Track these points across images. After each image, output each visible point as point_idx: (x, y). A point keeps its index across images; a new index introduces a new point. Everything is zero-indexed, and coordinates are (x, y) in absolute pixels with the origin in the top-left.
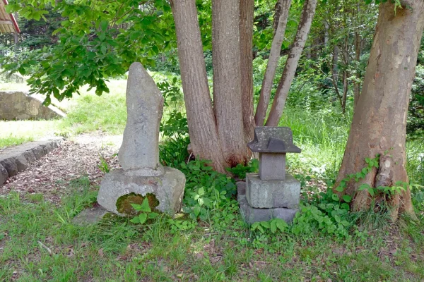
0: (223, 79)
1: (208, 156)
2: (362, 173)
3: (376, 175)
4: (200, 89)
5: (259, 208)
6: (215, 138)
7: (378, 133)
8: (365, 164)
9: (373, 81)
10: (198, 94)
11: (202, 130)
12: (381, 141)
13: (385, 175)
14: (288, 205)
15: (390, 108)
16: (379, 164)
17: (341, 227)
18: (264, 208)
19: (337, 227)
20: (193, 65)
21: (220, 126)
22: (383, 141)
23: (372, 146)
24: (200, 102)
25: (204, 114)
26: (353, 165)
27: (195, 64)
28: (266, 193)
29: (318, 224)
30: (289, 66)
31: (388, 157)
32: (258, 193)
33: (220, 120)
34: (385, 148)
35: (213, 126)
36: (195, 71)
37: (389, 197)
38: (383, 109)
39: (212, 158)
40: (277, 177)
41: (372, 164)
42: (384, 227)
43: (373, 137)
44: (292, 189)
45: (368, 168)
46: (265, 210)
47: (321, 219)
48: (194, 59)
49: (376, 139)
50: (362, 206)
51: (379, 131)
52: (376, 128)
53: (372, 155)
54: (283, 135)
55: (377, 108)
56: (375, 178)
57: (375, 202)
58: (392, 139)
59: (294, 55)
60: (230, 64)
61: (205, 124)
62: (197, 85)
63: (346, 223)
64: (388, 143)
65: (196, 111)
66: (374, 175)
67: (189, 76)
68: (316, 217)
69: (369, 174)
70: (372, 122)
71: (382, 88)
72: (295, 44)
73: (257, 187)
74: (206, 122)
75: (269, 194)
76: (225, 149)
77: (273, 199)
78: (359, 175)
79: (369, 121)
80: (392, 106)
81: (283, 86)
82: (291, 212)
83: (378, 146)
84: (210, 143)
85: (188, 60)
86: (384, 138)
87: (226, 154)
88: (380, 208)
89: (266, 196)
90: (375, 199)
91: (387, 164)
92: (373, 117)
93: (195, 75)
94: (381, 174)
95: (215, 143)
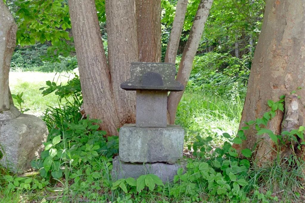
0: (115, 29)
1: (101, 117)
2: (264, 119)
3: (282, 122)
4: (90, 40)
5: (129, 163)
6: (109, 97)
7: (281, 70)
8: (268, 108)
9: (274, 9)
10: (89, 46)
11: (93, 87)
12: (286, 80)
13: (292, 119)
14: (169, 160)
15: (294, 39)
16: (284, 107)
17: (236, 187)
18: (138, 163)
19: (232, 188)
20: (82, 12)
21: (114, 84)
22: (289, 80)
23: (275, 86)
24: (91, 54)
25: (96, 69)
26: (254, 112)
27: (84, 11)
28: (139, 142)
29: (207, 184)
30: (195, 28)
31: (295, 97)
32: (129, 142)
33: (114, 76)
34: (291, 88)
35: (106, 83)
36: (84, 20)
37: (299, 147)
38: (286, 40)
39: (105, 119)
40: (155, 123)
41: (275, 107)
42: (294, 188)
43: (276, 74)
44: (173, 137)
45: (271, 113)
46: (139, 166)
47: (212, 177)
48: (83, 6)
49: (279, 77)
50: (265, 161)
51: (283, 68)
52: (280, 63)
53: (276, 98)
54: (164, 70)
55: (279, 39)
56: (281, 124)
57: (282, 155)
58: (300, 77)
59: (200, 17)
60: (122, 12)
61: (96, 81)
62: (87, 36)
63: (243, 182)
64: (294, 81)
65: (86, 65)
66: (279, 121)
67: (78, 25)
68: (205, 175)
69: (273, 121)
70: (274, 57)
71: (284, 16)
72: (201, 6)
73: (127, 134)
74: (98, 78)
75: (143, 143)
76: (120, 110)
77: (149, 151)
78: (260, 121)
79: (270, 57)
80: (297, 37)
81: (189, 49)
82: (173, 168)
83: (283, 86)
84: (103, 102)
85: (76, 7)
86: (289, 76)
87: (121, 115)
88: (287, 162)
89: (139, 146)
90: (281, 152)
91: (294, 106)
92: (275, 51)
93: (84, 24)
94: (288, 119)
95: (108, 101)
